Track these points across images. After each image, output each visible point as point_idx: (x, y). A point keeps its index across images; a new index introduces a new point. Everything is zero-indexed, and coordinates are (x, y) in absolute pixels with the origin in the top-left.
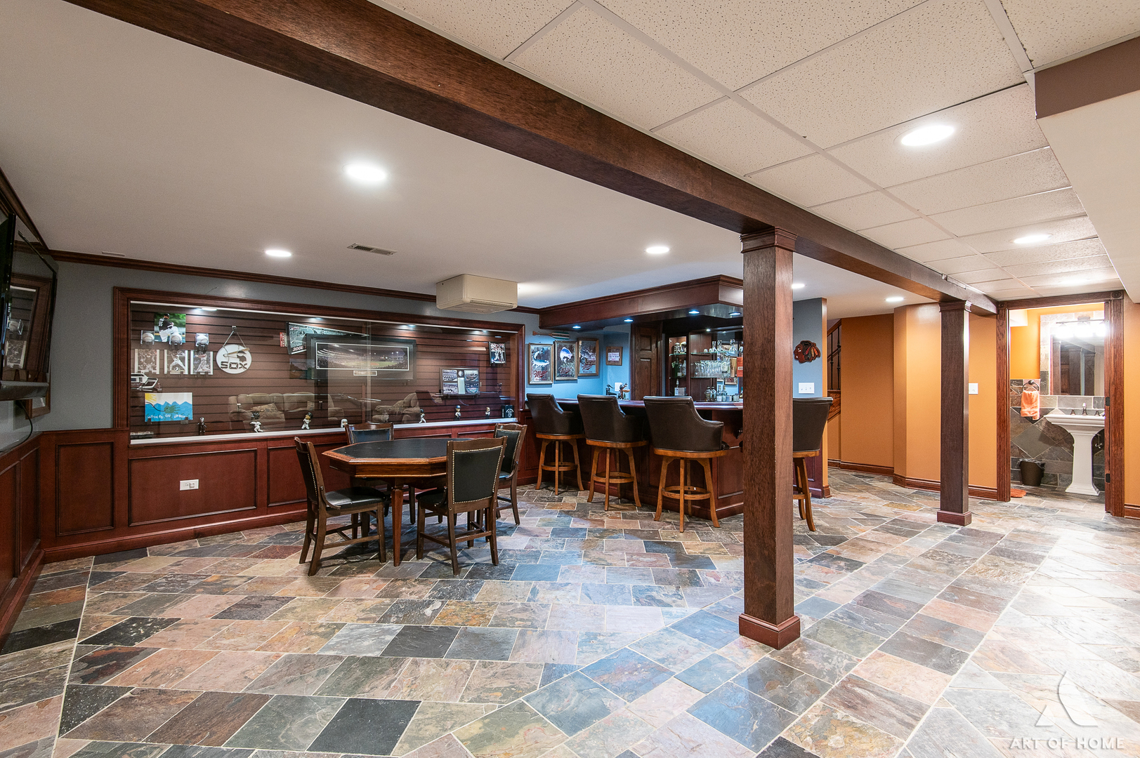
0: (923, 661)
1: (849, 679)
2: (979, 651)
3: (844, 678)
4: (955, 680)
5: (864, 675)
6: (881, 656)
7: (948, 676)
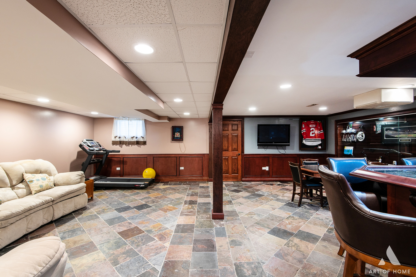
0: (184, 225)
1: (195, 215)
2: (171, 235)
3: (196, 215)
4: (176, 223)
5: (193, 217)
6: (193, 223)
7: (178, 224)
